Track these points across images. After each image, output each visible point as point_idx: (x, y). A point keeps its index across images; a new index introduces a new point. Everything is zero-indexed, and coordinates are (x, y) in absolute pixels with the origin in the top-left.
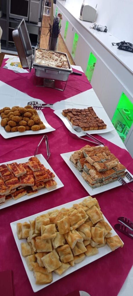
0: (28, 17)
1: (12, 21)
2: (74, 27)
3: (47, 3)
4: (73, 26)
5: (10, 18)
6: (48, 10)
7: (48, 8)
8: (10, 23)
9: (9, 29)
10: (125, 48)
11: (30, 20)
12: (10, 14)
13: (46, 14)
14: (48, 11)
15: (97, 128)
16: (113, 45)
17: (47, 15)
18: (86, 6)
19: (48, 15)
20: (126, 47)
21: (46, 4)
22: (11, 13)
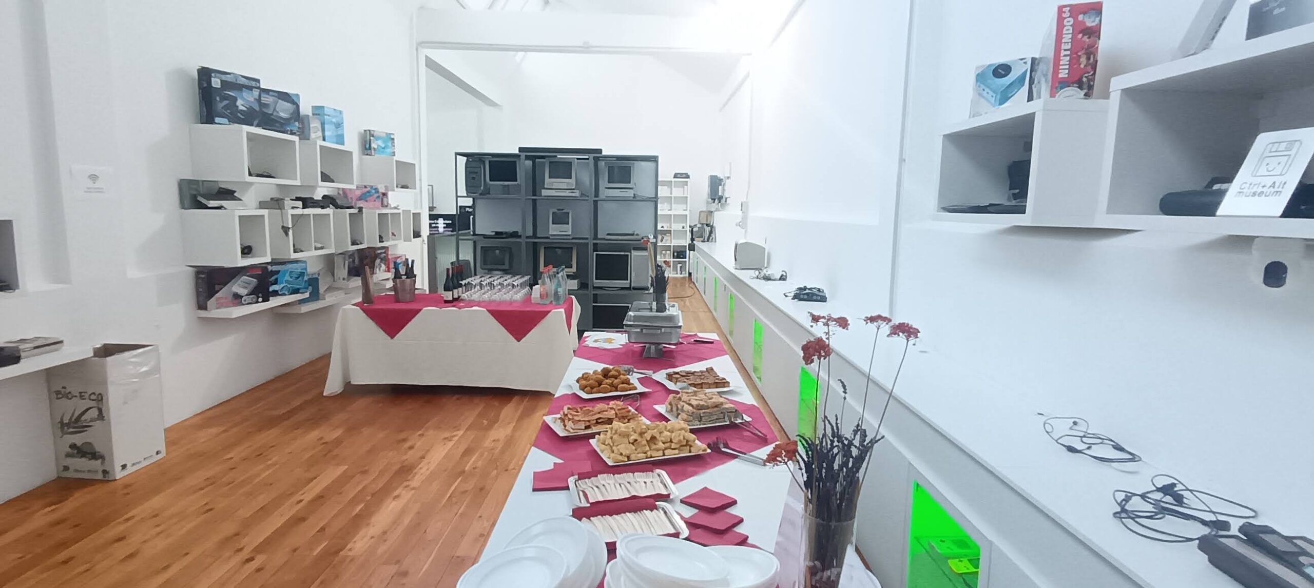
0: (629, 281)
1: (599, 292)
2: (728, 285)
3: (678, 252)
4: (726, 283)
5: (594, 288)
6: (681, 265)
7: (680, 263)
8: (595, 296)
9: (594, 306)
10: (806, 297)
11: (632, 285)
12: (595, 281)
13: (677, 274)
14: (681, 267)
15: (715, 386)
16: (786, 296)
17: (679, 275)
18: (741, 244)
19: (681, 274)
20: (807, 294)
21: (676, 254)
22: (596, 279)
